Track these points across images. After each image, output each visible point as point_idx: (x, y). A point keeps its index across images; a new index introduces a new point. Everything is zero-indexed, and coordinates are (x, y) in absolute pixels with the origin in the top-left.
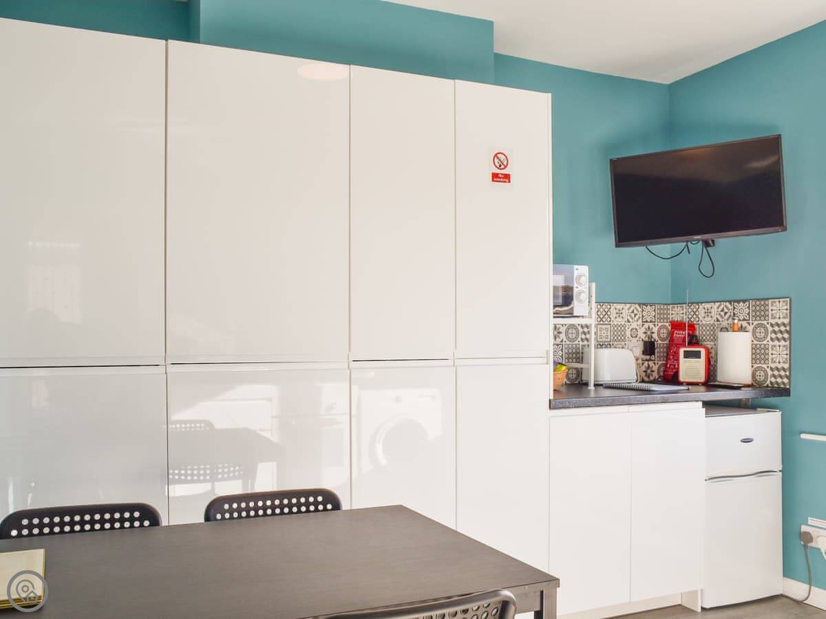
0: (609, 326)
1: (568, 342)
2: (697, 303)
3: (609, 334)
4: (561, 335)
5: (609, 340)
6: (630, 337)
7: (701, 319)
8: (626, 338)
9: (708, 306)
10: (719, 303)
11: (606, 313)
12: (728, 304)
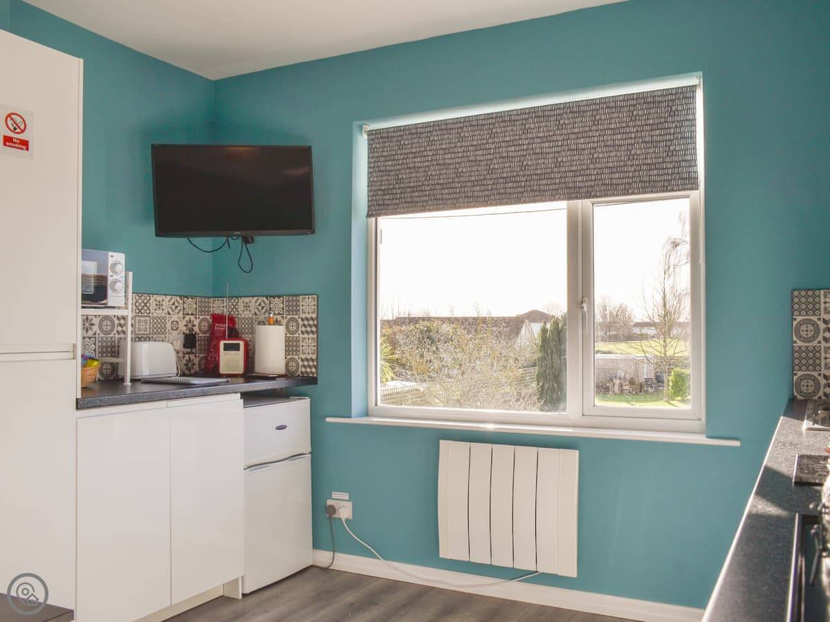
0: (148, 319)
1: (102, 335)
2: (237, 297)
3: (148, 327)
4: (93, 327)
5: (148, 332)
6: (170, 329)
7: (240, 312)
8: (167, 330)
9: (247, 300)
10: (256, 298)
11: (145, 304)
12: (265, 299)
